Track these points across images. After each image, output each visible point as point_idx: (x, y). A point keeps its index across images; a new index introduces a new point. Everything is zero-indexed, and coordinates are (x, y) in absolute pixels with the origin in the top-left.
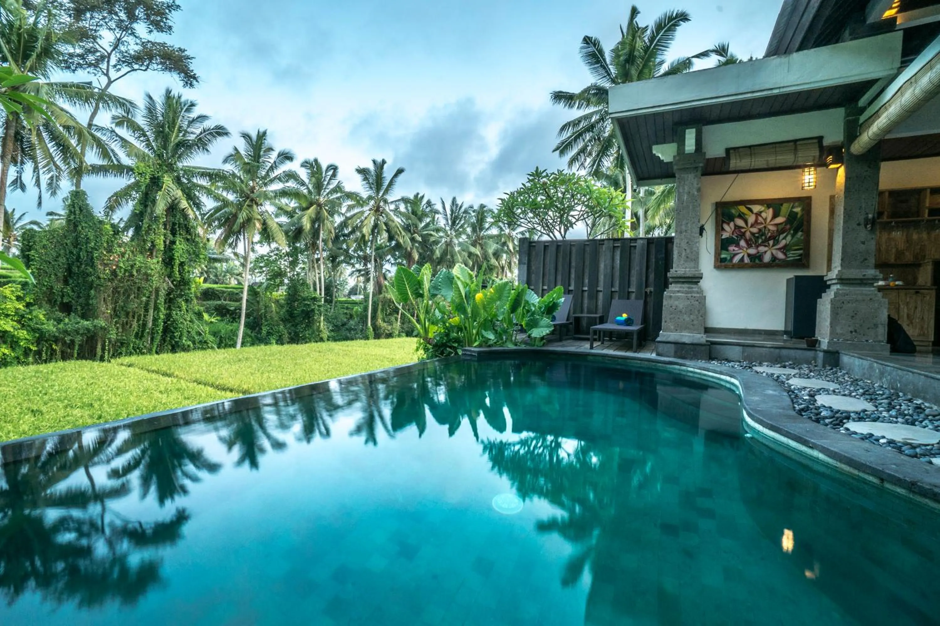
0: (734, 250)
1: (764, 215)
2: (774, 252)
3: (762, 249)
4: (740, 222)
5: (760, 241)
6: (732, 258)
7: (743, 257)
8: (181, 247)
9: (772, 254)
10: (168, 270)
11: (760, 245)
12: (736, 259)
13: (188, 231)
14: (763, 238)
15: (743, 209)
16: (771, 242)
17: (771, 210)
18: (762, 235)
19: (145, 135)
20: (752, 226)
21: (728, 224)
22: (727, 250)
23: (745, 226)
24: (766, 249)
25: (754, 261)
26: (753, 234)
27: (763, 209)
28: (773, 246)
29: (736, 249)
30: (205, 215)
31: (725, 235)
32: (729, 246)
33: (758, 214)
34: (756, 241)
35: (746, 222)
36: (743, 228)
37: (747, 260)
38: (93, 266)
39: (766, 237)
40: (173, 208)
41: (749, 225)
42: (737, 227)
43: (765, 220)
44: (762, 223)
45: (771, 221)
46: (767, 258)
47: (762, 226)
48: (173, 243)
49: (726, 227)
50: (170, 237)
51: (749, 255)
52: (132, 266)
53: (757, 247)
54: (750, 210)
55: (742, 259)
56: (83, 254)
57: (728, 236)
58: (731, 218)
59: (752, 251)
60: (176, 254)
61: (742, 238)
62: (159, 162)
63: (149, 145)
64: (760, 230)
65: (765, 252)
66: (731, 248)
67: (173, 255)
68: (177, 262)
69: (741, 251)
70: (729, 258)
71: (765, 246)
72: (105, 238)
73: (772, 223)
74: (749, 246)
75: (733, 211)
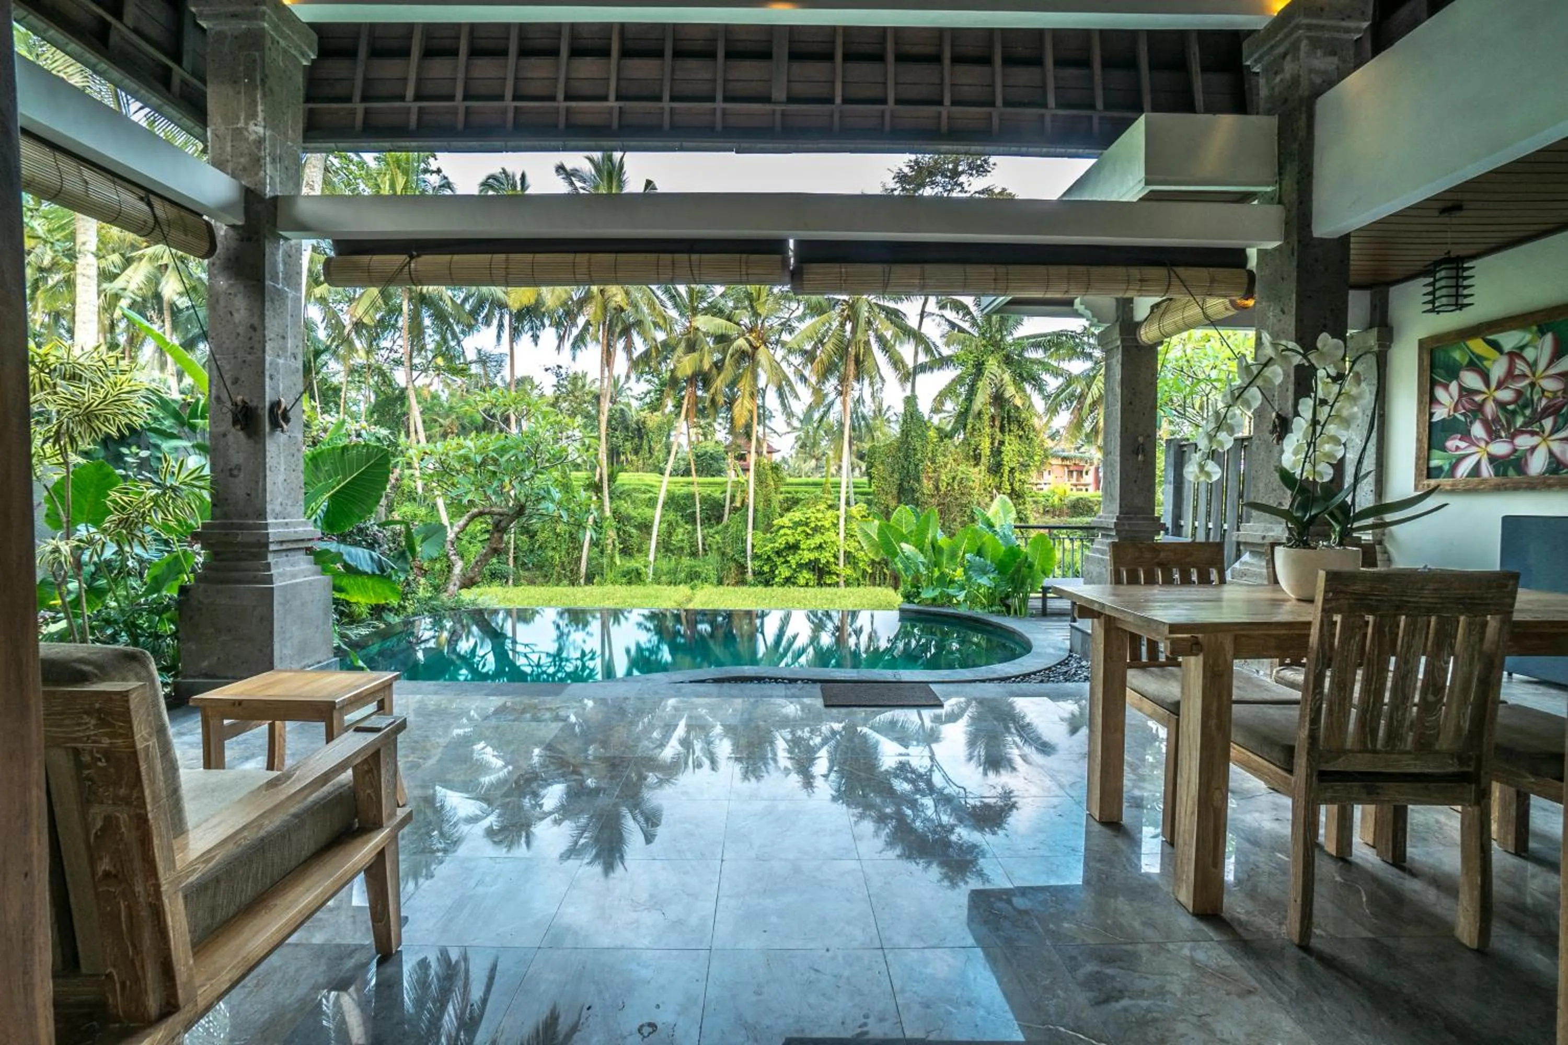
0: (1458, 448)
1: (1529, 354)
2: (1556, 447)
3: (1524, 442)
4: (1471, 380)
5: (1519, 421)
6: (1454, 467)
7: (1478, 463)
8: (1011, 449)
9: (1551, 453)
10: (997, 479)
11: (1520, 432)
12: (1464, 468)
13: (1021, 426)
14: (1528, 412)
15: (1478, 346)
16: (1548, 423)
17: (1549, 338)
18: (1525, 406)
19: (969, 313)
20: (1500, 386)
21: (1446, 387)
22: (1444, 449)
23: (1484, 388)
24: (1536, 440)
25: (1505, 474)
26: (1501, 405)
27: (1528, 337)
28: (1552, 432)
29: (1463, 444)
30: (1049, 396)
31: (1440, 414)
32: (1447, 439)
33: (1515, 355)
34: (1510, 423)
35: (1485, 377)
36: (1479, 392)
37: (1486, 471)
38: (918, 480)
39: (1534, 411)
40: (998, 399)
41: (1494, 385)
42: (1466, 392)
43: (1533, 366)
44: (1525, 376)
45: (1548, 367)
46: (1537, 464)
47: (1527, 382)
48: (1002, 443)
49: (1440, 393)
50: (999, 436)
51: (1492, 459)
52: (954, 478)
53: (1512, 437)
54: (1495, 346)
55: (1476, 471)
56: (912, 467)
57: (1445, 416)
58: (1453, 372)
59: (1501, 448)
60: (1006, 459)
61: (1475, 418)
62: (984, 342)
63: (974, 323)
64: (1519, 393)
65: (1533, 449)
66: (1451, 444)
67: (1002, 460)
68: (1007, 469)
69: (1473, 449)
70: (1446, 467)
71: (1533, 433)
72: (930, 448)
73: (1552, 371)
74: (1493, 435)
75: (1457, 355)
